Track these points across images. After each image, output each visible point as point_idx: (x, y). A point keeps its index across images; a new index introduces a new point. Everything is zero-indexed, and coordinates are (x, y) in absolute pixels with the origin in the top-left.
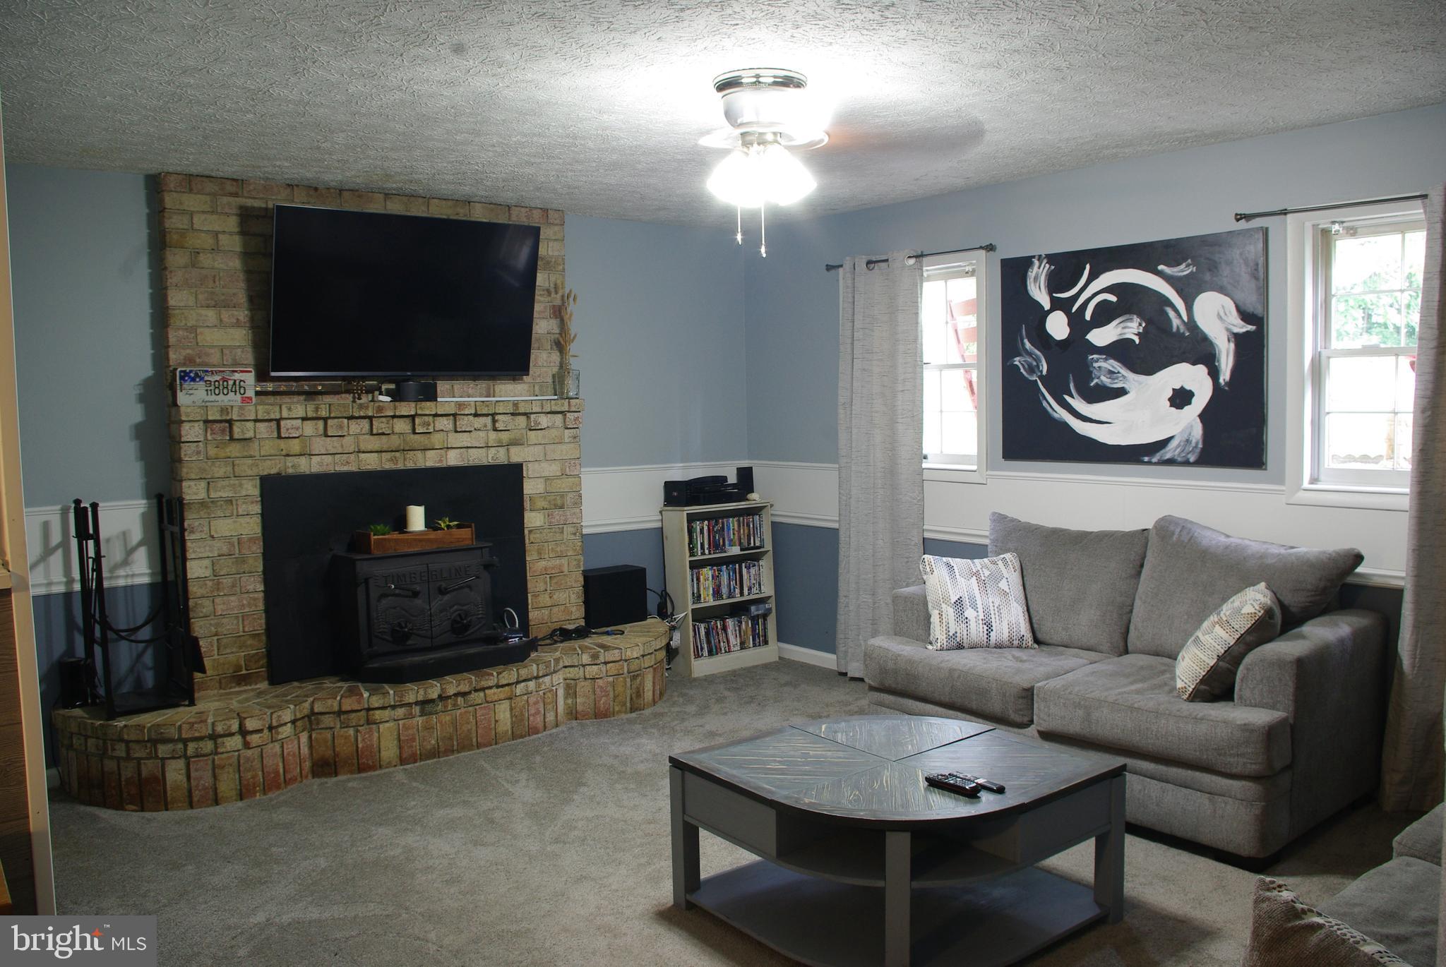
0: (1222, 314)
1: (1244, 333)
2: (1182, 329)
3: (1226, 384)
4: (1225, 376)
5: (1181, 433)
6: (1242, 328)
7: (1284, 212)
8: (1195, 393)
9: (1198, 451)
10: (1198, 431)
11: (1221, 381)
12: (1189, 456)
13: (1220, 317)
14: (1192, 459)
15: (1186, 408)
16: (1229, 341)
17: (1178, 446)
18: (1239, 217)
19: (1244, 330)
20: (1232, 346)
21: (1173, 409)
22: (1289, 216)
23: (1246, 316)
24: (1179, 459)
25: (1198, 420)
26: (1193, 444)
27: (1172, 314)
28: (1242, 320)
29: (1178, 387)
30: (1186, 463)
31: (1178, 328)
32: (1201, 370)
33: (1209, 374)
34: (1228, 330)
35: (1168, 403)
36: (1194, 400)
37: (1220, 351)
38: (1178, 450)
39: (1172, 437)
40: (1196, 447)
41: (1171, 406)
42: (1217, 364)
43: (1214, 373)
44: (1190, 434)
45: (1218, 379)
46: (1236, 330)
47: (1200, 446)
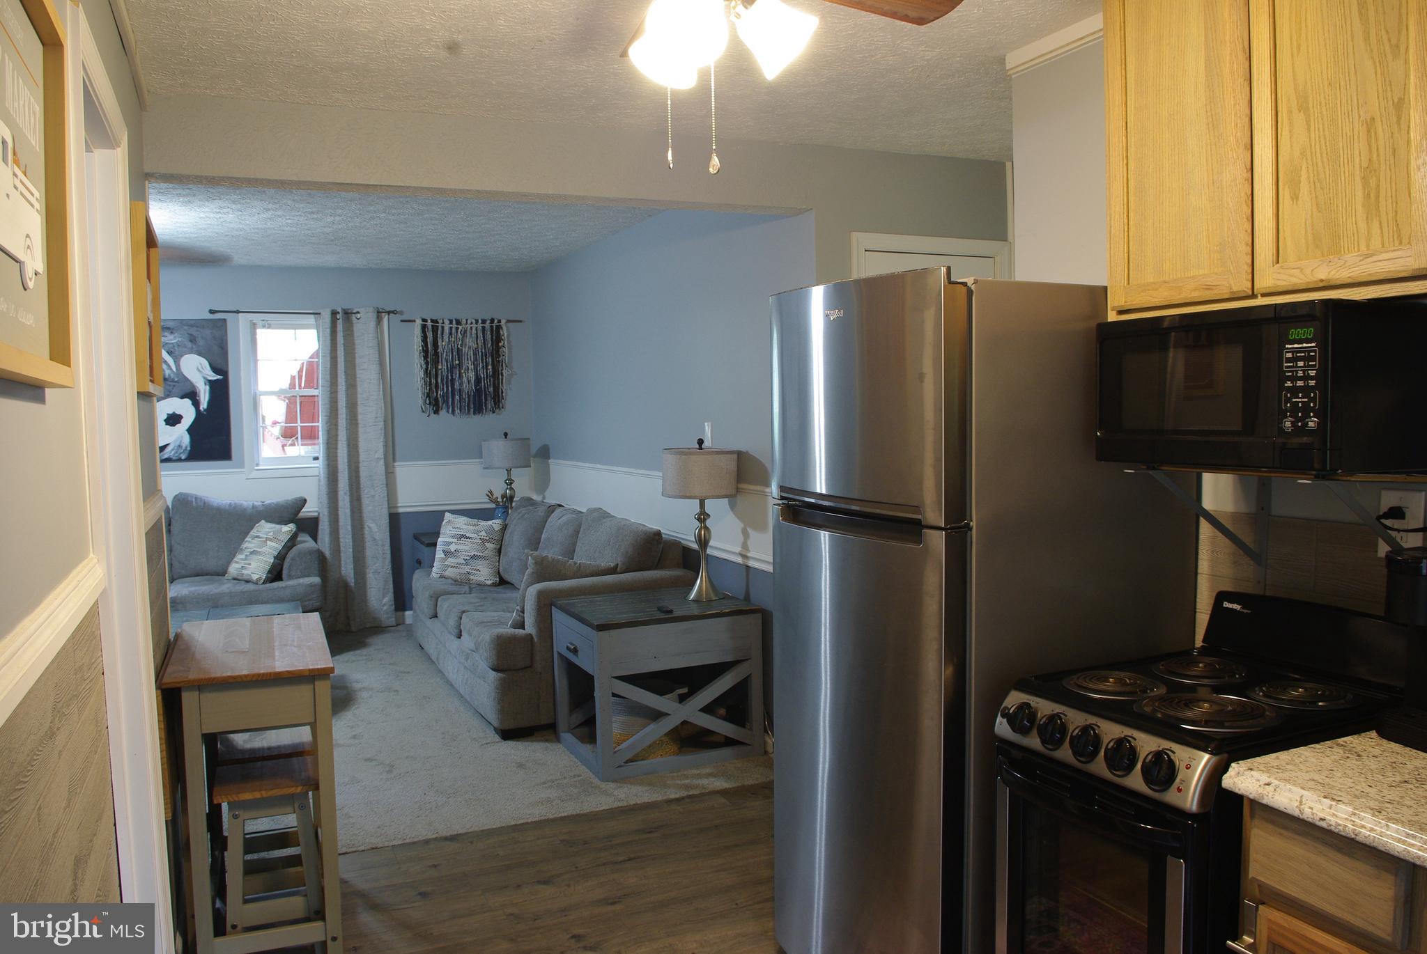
0: (200, 368)
1: (215, 380)
2: (172, 376)
3: (205, 410)
4: (204, 405)
5: (175, 441)
6: (214, 377)
7: (238, 312)
8: (183, 416)
9: (187, 452)
10: (186, 439)
11: (201, 408)
12: (181, 455)
13: (199, 371)
14: (183, 458)
15: (177, 425)
16: (205, 384)
17: (173, 450)
18: (212, 312)
19: (215, 378)
20: (208, 387)
21: (168, 426)
22: (240, 314)
23: (215, 369)
24: (174, 458)
25: (186, 433)
26: (184, 448)
27: (164, 367)
28: (214, 372)
29: (171, 413)
30: (180, 460)
31: (169, 375)
32: (188, 402)
33: (193, 404)
34: (204, 378)
35: (164, 423)
36: (183, 421)
37: (199, 391)
38: (173, 452)
39: (168, 445)
40: (186, 449)
41: (167, 424)
42: (198, 398)
43: (196, 404)
44: (181, 441)
45: (199, 407)
46: (210, 378)
47: (189, 448)
